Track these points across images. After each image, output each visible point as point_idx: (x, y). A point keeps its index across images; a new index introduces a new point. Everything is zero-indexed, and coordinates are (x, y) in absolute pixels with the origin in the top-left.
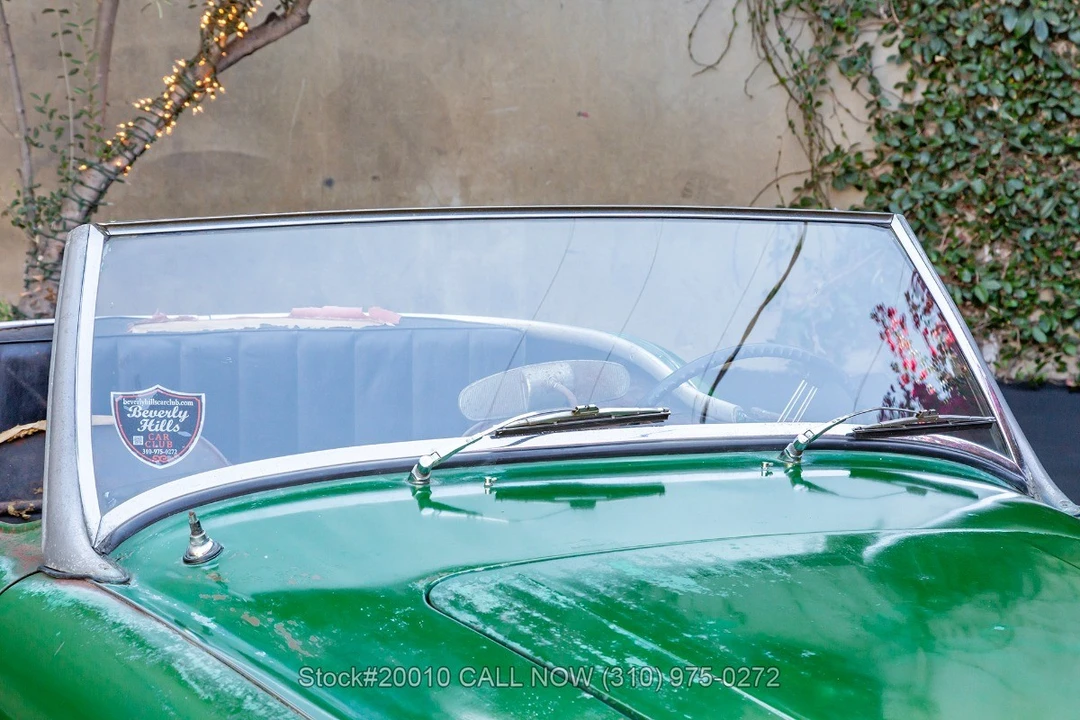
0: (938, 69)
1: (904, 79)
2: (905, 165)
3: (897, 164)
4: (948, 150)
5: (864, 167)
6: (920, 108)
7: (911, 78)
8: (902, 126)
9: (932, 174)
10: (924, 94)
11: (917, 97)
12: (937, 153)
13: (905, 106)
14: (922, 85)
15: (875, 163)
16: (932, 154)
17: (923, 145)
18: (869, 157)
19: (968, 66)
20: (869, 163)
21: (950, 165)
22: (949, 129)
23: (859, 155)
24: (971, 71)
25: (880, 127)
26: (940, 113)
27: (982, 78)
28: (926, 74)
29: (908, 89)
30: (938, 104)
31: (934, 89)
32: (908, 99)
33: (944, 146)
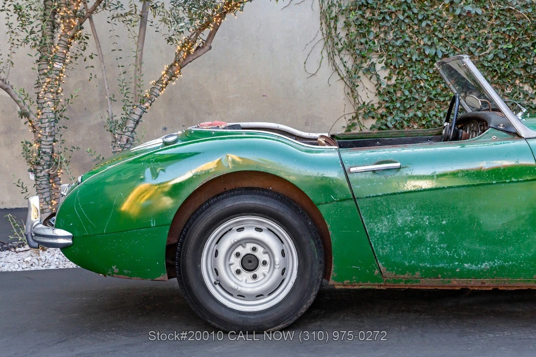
0: (400, 71)
1: (387, 75)
2: (391, 108)
3: (387, 108)
4: (407, 101)
5: (375, 110)
6: (395, 86)
7: (390, 75)
8: (389, 92)
9: (401, 111)
10: (396, 80)
11: (393, 81)
12: (403, 102)
13: (388, 86)
14: (394, 78)
15: (379, 108)
16: (401, 103)
17: (397, 100)
18: (376, 106)
19: (412, 69)
20: (376, 108)
21: (408, 106)
22: (407, 93)
23: (373, 105)
24: (413, 71)
25: (379, 93)
26: (403, 87)
27: (418, 73)
28: (396, 73)
29: (389, 79)
30: (402, 84)
31: (399, 78)
32: (389, 83)
33: (405, 100)
